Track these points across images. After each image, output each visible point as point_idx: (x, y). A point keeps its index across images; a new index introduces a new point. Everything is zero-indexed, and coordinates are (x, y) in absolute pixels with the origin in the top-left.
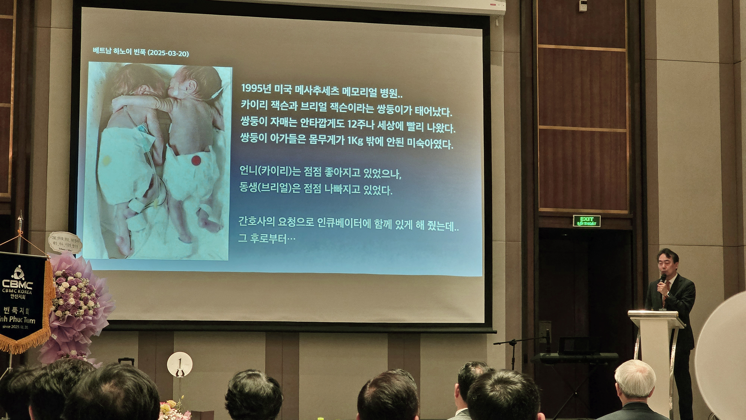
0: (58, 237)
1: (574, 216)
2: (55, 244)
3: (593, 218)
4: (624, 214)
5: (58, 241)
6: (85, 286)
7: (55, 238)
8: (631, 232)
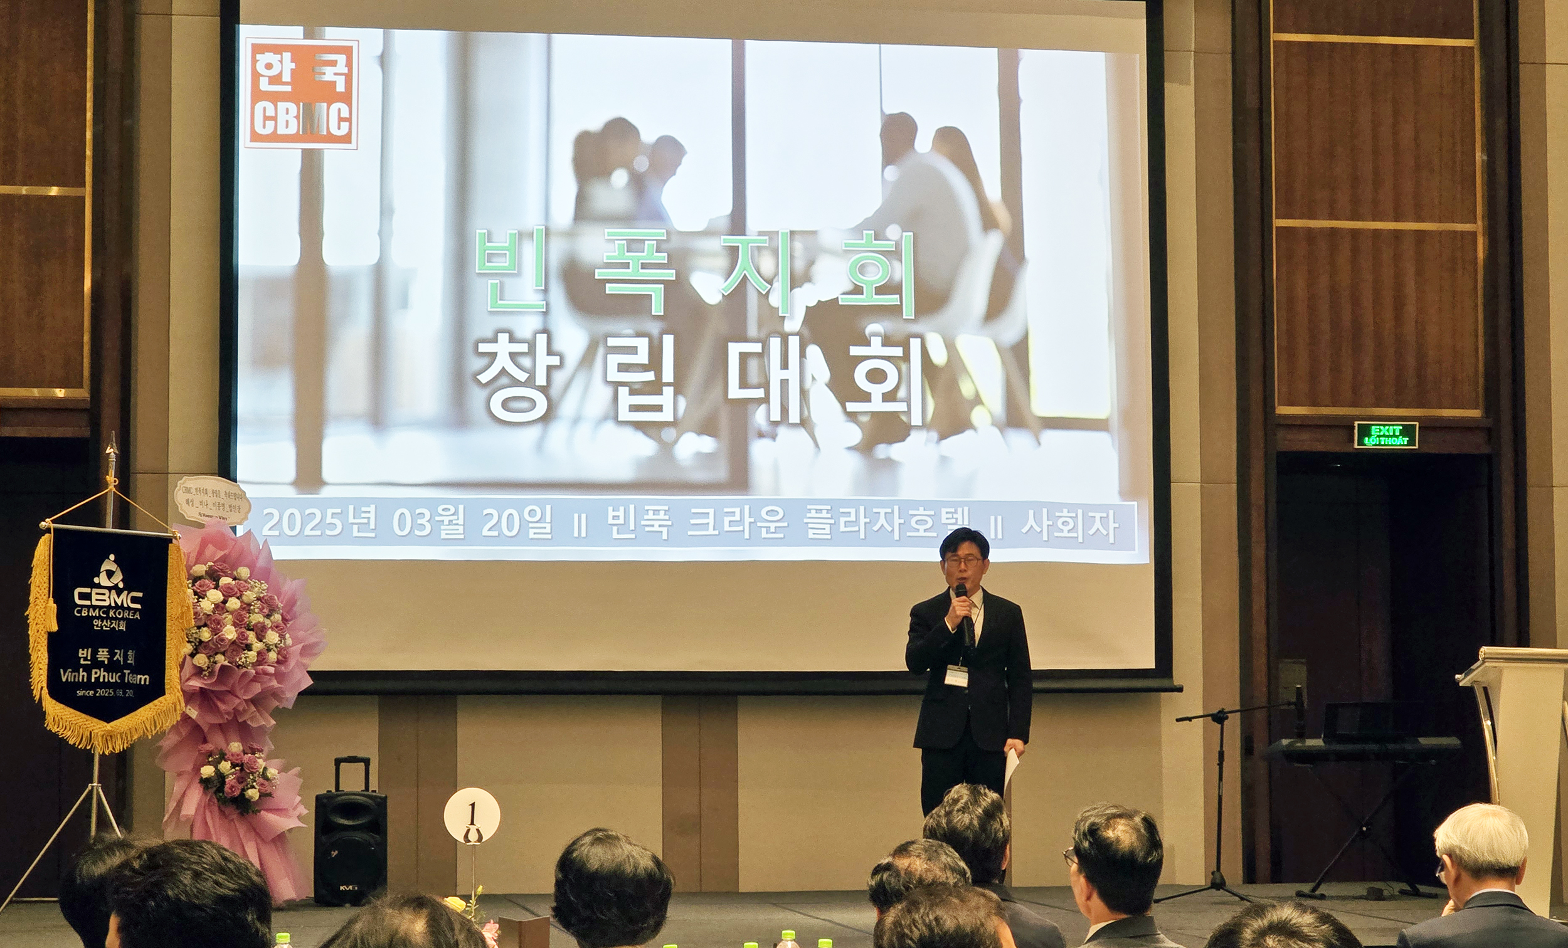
0: (196, 489)
1: (1356, 423)
2: (191, 504)
3: (1401, 428)
4: (1473, 419)
5: (197, 498)
6: (258, 599)
7: (188, 490)
8: (1489, 458)
